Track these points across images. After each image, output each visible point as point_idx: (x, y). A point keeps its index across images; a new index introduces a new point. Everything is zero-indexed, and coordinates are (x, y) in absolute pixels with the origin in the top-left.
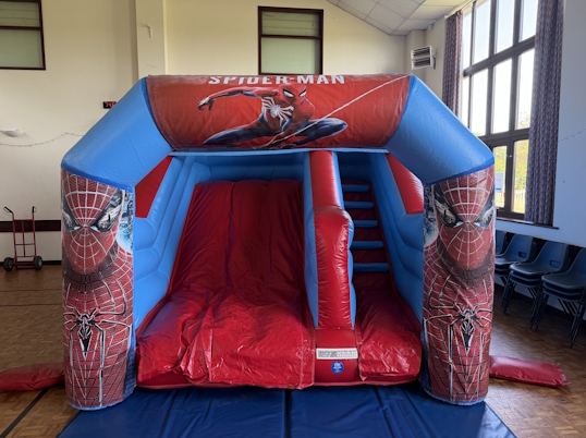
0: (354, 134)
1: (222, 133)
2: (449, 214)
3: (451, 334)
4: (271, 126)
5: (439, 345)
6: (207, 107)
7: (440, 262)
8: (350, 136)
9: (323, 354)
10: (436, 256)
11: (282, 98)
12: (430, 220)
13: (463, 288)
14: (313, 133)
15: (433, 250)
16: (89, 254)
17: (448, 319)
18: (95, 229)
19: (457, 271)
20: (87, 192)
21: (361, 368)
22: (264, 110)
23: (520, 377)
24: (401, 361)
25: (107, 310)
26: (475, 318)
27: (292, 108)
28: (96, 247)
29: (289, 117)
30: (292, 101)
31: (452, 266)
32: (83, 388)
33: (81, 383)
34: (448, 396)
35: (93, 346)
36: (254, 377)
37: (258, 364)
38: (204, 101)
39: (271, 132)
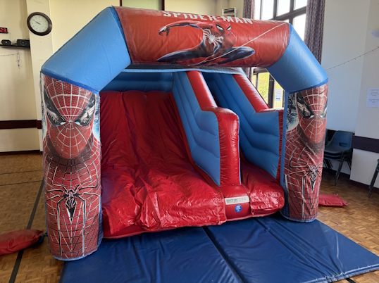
0: (256, 58)
2: (306, 110)
3: (304, 181)
4: (208, 50)
5: (296, 189)
6: (165, 33)
7: (299, 140)
8: (254, 59)
9: (229, 201)
10: (296, 136)
12: (292, 115)
13: (312, 154)
14: (232, 56)
16: (73, 143)
17: (302, 173)
18: (78, 123)
19: (309, 144)
20: (71, 95)
21: (252, 207)
22: (204, 38)
23: (324, 203)
25: (87, 184)
26: (317, 171)
27: (223, 38)
28: (79, 138)
29: (220, 44)
31: (306, 142)
32: (70, 244)
33: (68, 241)
34: (301, 218)
35: (77, 212)
36: (189, 221)
37: (190, 212)
38: (163, 29)
39: (206, 55)
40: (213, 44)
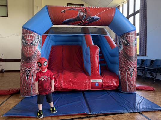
1: (67, 20)
2: (126, 42)
3: (127, 74)
4: (80, 18)
5: (124, 77)
6: (64, 12)
7: (124, 55)
8: (101, 22)
9: (93, 81)
10: (122, 54)
11: (83, 11)
12: (121, 45)
13: (130, 61)
14: (91, 20)
15: (122, 52)
17: (126, 70)
18: (32, 44)
19: (128, 57)
20: (30, 34)
21: (103, 84)
22: (79, 13)
23: (143, 89)
24: (114, 83)
26: (133, 69)
27: (86, 13)
28: (32, 50)
29: (85, 16)
30: (86, 11)
31: (127, 56)
32: (26, 90)
33: (26, 89)
34: (127, 91)
35: (29, 78)
36: (74, 87)
37: (75, 84)
38: (63, 11)
39: (80, 20)
40: (82, 16)
